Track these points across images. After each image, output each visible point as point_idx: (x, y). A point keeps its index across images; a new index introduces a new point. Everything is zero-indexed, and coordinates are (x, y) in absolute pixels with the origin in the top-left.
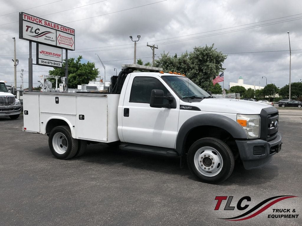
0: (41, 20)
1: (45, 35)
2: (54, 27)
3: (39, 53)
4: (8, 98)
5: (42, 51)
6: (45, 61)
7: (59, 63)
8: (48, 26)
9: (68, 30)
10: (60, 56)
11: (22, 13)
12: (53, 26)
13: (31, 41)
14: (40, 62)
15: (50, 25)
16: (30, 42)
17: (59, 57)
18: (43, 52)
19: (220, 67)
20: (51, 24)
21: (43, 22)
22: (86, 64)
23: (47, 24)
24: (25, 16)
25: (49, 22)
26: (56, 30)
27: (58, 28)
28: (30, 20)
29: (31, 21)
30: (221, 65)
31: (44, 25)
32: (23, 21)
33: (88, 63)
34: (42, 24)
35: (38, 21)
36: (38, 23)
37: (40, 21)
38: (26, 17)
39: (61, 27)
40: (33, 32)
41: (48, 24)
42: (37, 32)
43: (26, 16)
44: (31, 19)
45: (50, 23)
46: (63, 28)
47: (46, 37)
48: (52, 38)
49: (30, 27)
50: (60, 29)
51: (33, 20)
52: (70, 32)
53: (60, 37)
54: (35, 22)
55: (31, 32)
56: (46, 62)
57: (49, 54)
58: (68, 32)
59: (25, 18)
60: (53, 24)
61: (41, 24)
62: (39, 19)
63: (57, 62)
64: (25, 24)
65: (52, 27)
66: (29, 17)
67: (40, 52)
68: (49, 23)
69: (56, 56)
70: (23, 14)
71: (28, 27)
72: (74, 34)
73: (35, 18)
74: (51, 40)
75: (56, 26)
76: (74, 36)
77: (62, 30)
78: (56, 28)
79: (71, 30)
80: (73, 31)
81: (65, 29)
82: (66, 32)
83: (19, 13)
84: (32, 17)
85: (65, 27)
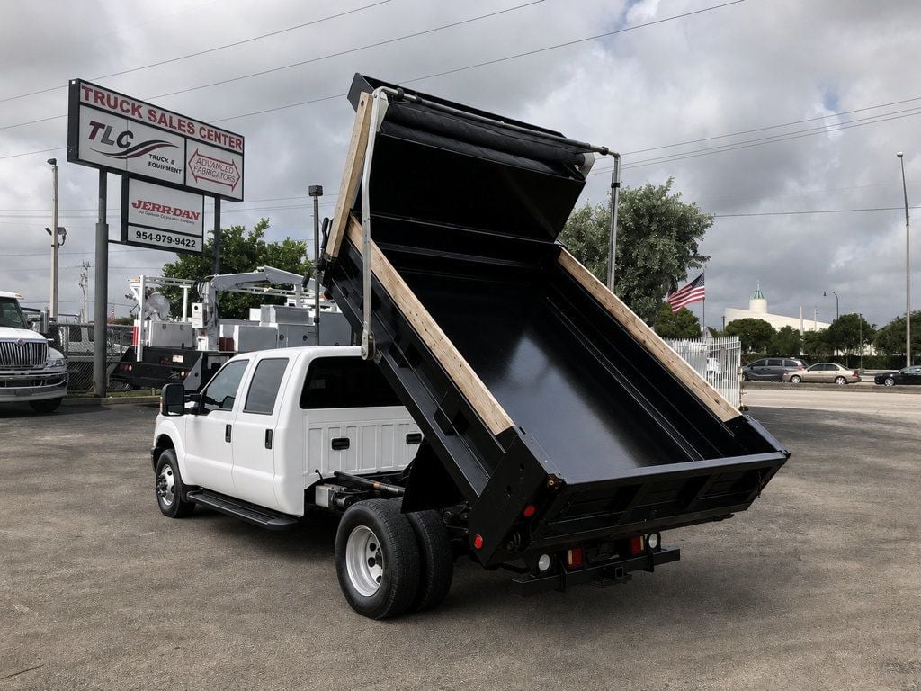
0: (137, 104)
1: (150, 153)
2: (180, 129)
3: (130, 207)
4: (26, 345)
5: (140, 202)
6: (149, 232)
7: (191, 238)
8: (159, 123)
9: (222, 138)
10: (196, 218)
11: (79, 81)
12: (175, 123)
13: (104, 170)
14: (132, 236)
15: (165, 122)
16: (101, 172)
17: (193, 220)
18: (141, 204)
19: (692, 253)
20: (171, 117)
21: (144, 110)
22: (281, 244)
23: (158, 120)
24: (88, 90)
25: (164, 112)
26: (186, 137)
27: (193, 130)
28: (103, 104)
29: (107, 108)
30: (694, 247)
31: (149, 122)
32: (81, 107)
33: (286, 243)
34: (140, 116)
35: (130, 108)
36: (129, 115)
37: (135, 109)
38: (92, 95)
39: (202, 128)
40: (112, 143)
41: (161, 119)
42: (124, 142)
43: (91, 90)
44: (105, 100)
45: (167, 115)
46: (209, 131)
47: (155, 157)
48: (173, 162)
49: (103, 126)
50: (196, 136)
51: (112, 103)
52: (230, 145)
53: (196, 157)
54: (118, 111)
55: (105, 140)
56: (151, 234)
57: (163, 212)
58: (222, 145)
59: (87, 98)
60: (175, 119)
61: (136, 117)
62: (130, 102)
63: (186, 238)
64: (87, 116)
65: (171, 126)
66: (100, 95)
67: (134, 205)
68: (163, 115)
69: (185, 218)
70: (82, 84)
71: (96, 126)
72: (241, 151)
73: (120, 99)
74: (168, 169)
75: (184, 126)
76: (240, 157)
77: (204, 137)
78: (184, 131)
79: (233, 138)
80: (239, 142)
81: (212, 135)
82: (216, 143)
83: (70, 82)
84: (109, 96)
85: (215, 130)
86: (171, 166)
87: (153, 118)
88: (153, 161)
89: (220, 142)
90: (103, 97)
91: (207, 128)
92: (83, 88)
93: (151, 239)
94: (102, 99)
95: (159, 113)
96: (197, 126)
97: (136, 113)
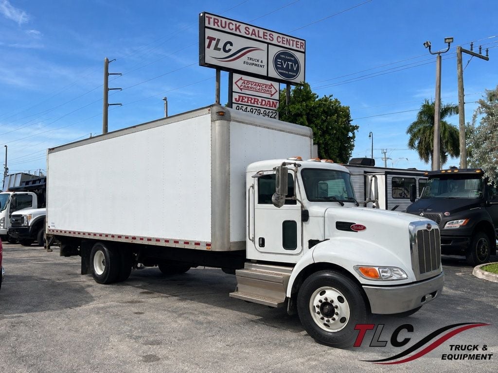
2: (264, 38)
8: (251, 35)
9: (291, 42)
11: (205, 13)
12: (261, 35)
13: (219, 69)
15: (255, 34)
16: (217, 70)
20: (258, 31)
21: (243, 27)
24: (209, 18)
25: (254, 27)
26: (268, 44)
27: (273, 38)
28: (218, 26)
29: (220, 28)
31: (245, 35)
32: (206, 29)
34: (240, 32)
35: (234, 27)
36: (234, 31)
37: (237, 28)
38: (212, 20)
39: (278, 37)
40: (220, 50)
41: (252, 32)
43: (212, 18)
44: (219, 24)
45: (256, 30)
46: (283, 38)
48: (259, 61)
49: (215, 39)
50: (275, 42)
51: (224, 25)
52: (296, 47)
54: (227, 30)
56: (247, 108)
58: (291, 47)
59: (209, 23)
60: (261, 31)
61: (238, 33)
62: (234, 23)
64: (209, 33)
65: (259, 37)
66: (216, 21)
68: (254, 30)
71: (211, 39)
72: (303, 51)
73: (228, 21)
74: (256, 65)
75: (267, 36)
76: (304, 54)
77: (280, 42)
78: (267, 39)
79: (298, 42)
80: (302, 44)
81: (284, 41)
82: (287, 46)
83: (200, 14)
84: (221, 21)
85: (286, 37)
86: (259, 63)
87: (247, 33)
88: (246, 60)
89: (289, 45)
91: (281, 36)
92: (207, 17)
94: (217, 23)
95: (251, 28)
96: (275, 35)
97: (238, 30)
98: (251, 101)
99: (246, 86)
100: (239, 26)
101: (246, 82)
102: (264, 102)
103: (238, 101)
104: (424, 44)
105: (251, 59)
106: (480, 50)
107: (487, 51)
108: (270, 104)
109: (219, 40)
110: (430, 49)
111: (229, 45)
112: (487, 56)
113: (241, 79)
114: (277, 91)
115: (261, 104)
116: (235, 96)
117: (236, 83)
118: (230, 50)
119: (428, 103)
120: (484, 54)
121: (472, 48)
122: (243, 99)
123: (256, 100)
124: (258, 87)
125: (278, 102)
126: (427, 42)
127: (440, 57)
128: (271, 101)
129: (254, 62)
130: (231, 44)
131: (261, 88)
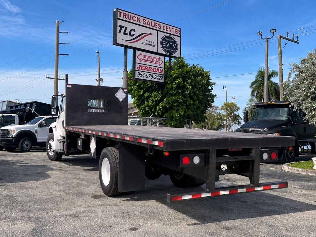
2: (155, 27)
8: (147, 25)
9: (172, 29)
11: (118, 9)
12: (153, 24)
13: (126, 47)
15: (149, 24)
16: (125, 49)
20: (152, 22)
23: (147, 23)
24: (120, 13)
26: (158, 30)
27: (160, 27)
29: (127, 20)
31: (143, 25)
32: (118, 20)
34: (140, 22)
35: (136, 19)
36: (136, 22)
38: (122, 15)
39: (164, 26)
40: (127, 34)
44: (127, 17)
45: (150, 21)
46: (167, 27)
49: (124, 27)
50: (162, 30)
51: (129, 18)
52: (175, 33)
54: (131, 21)
56: (144, 74)
58: (172, 33)
59: (120, 16)
60: (153, 22)
61: (138, 23)
62: (136, 16)
64: (120, 23)
65: (152, 26)
66: (125, 15)
68: (148, 21)
72: (180, 36)
73: (132, 15)
74: (150, 45)
75: (157, 25)
76: (180, 38)
77: (165, 30)
78: (157, 27)
79: (177, 30)
80: (179, 31)
81: (168, 29)
82: (170, 32)
83: (114, 10)
84: (128, 15)
85: (169, 26)
86: (152, 44)
87: (144, 23)
88: (144, 42)
89: (171, 32)
90: (126, 15)
91: (166, 25)
92: (119, 12)
93: (144, 76)
95: (147, 20)
96: (162, 25)
97: (138, 21)
98: (147, 69)
99: (144, 59)
100: (140, 18)
101: (144, 56)
102: (155, 69)
103: (139, 69)
104: (258, 33)
105: (147, 41)
106: (293, 37)
107: (298, 38)
108: (159, 71)
109: (126, 28)
110: (261, 36)
111: (133, 31)
112: (298, 41)
113: (141, 54)
114: (163, 62)
115: (153, 71)
116: (137, 65)
117: (137, 57)
118: (133, 35)
119: (261, 69)
120: (296, 40)
121: (288, 36)
122: (142, 68)
123: (150, 68)
124: (152, 60)
125: (164, 69)
126: (259, 32)
127: (268, 41)
128: (159, 68)
129: (149, 43)
130: (135, 31)
131: (153, 60)
